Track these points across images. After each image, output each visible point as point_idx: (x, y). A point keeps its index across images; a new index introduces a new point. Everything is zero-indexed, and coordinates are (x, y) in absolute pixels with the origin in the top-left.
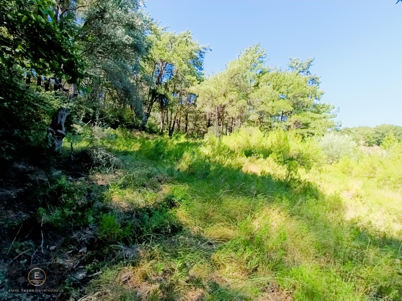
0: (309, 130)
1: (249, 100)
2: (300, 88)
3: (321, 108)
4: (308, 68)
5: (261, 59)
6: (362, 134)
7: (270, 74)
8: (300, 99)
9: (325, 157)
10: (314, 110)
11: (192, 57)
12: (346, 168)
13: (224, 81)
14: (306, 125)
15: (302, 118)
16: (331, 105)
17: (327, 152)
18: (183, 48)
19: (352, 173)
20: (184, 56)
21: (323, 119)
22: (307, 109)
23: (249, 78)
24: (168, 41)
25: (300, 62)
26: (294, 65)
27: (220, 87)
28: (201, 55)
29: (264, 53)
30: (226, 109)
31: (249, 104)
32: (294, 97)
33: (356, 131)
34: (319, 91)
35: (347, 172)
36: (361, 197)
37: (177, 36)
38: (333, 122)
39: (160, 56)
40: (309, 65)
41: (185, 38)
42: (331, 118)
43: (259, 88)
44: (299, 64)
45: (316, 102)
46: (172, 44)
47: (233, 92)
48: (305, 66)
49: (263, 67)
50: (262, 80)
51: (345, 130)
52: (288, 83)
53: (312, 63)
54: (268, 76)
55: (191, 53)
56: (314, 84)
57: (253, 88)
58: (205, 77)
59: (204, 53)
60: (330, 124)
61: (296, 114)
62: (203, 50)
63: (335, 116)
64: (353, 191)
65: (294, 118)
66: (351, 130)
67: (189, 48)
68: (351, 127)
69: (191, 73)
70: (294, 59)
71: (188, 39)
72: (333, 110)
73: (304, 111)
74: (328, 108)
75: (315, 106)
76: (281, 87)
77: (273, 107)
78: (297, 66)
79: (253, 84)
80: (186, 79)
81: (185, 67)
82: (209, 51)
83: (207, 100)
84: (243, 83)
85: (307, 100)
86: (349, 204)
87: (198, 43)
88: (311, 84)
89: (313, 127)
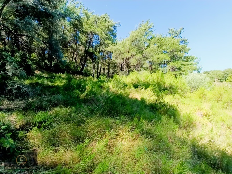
0: (181, 72)
1: (143, 55)
2: (174, 46)
3: (189, 58)
4: (180, 34)
5: (151, 30)
6: (216, 75)
7: (156, 38)
8: (175, 53)
9: (189, 88)
10: (184, 60)
11: (109, 30)
12: (201, 95)
13: (128, 43)
14: (179, 69)
15: (177, 65)
16: (195, 57)
17: (190, 85)
18: (103, 24)
19: (206, 98)
20: (104, 29)
21: (190, 65)
22: (180, 59)
23: (144, 41)
24: (94, 20)
25: (175, 30)
26: (171, 32)
27: (126, 47)
28: (115, 29)
29: (152, 26)
30: (130, 60)
31: (144, 57)
32: (172, 52)
33: (212, 73)
34: (187, 48)
35: (203, 97)
36: (209, 116)
37: (99, 17)
38: (196, 67)
39: (89, 29)
40: (181, 32)
41: (105, 18)
42: (195, 64)
43: (150, 47)
44: (174, 32)
45: (185, 55)
46: (97, 22)
47: (133, 50)
48: (178, 33)
49: (152, 34)
50: (152, 42)
51: (205, 72)
52: (167, 43)
53: (182, 31)
54: (155, 40)
55: (108, 27)
56: (184, 44)
57: (146, 47)
58: (118, 41)
59: (116, 27)
60: (194, 68)
61: (172, 63)
62: (116, 25)
63: (197, 63)
64: (203, 112)
65: (172, 64)
66: (209, 73)
67: (107, 24)
68: (209, 71)
69: (109, 39)
70: (171, 29)
71: (106, 19)
72: (196, 60)
73: (178, 60)
74: (193, 59)
75: (185, 57)
76: (163, 46)
77: (158, 59)
78: (173, 33)
79: (146, 45)
80: (105, 43)
81: (104, 35)
82: (119, 26)
83: (118, 55)
84: (140, 44)
85: (179, 53)
86: (199, 121)
87: (112, 21)
88: (182, 44)
89: (184, 70)
